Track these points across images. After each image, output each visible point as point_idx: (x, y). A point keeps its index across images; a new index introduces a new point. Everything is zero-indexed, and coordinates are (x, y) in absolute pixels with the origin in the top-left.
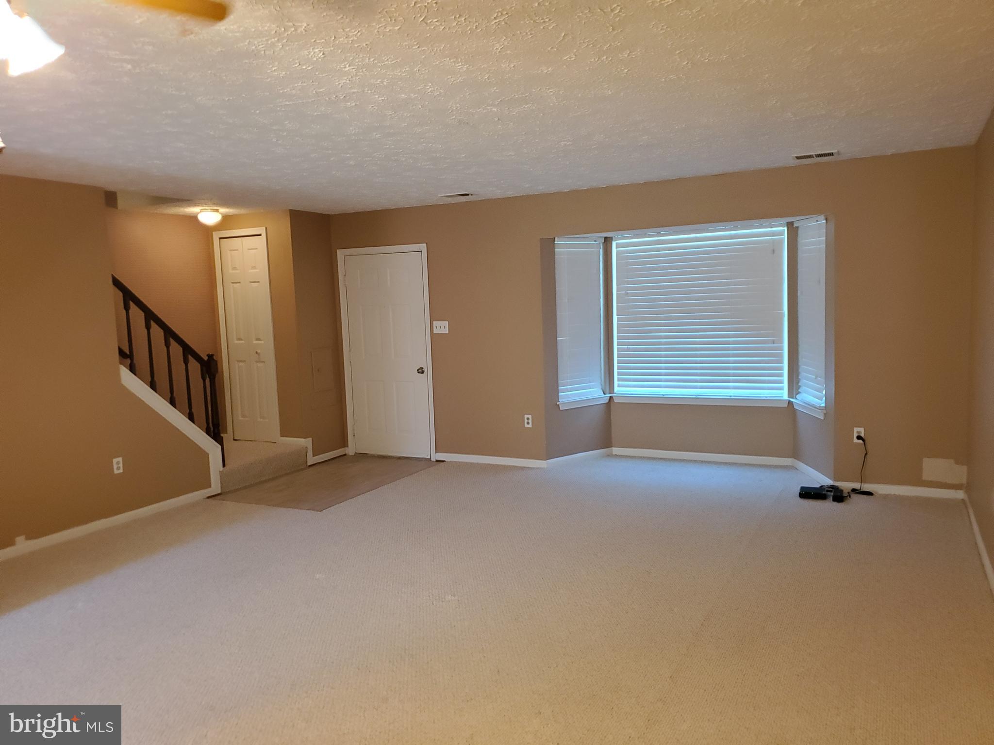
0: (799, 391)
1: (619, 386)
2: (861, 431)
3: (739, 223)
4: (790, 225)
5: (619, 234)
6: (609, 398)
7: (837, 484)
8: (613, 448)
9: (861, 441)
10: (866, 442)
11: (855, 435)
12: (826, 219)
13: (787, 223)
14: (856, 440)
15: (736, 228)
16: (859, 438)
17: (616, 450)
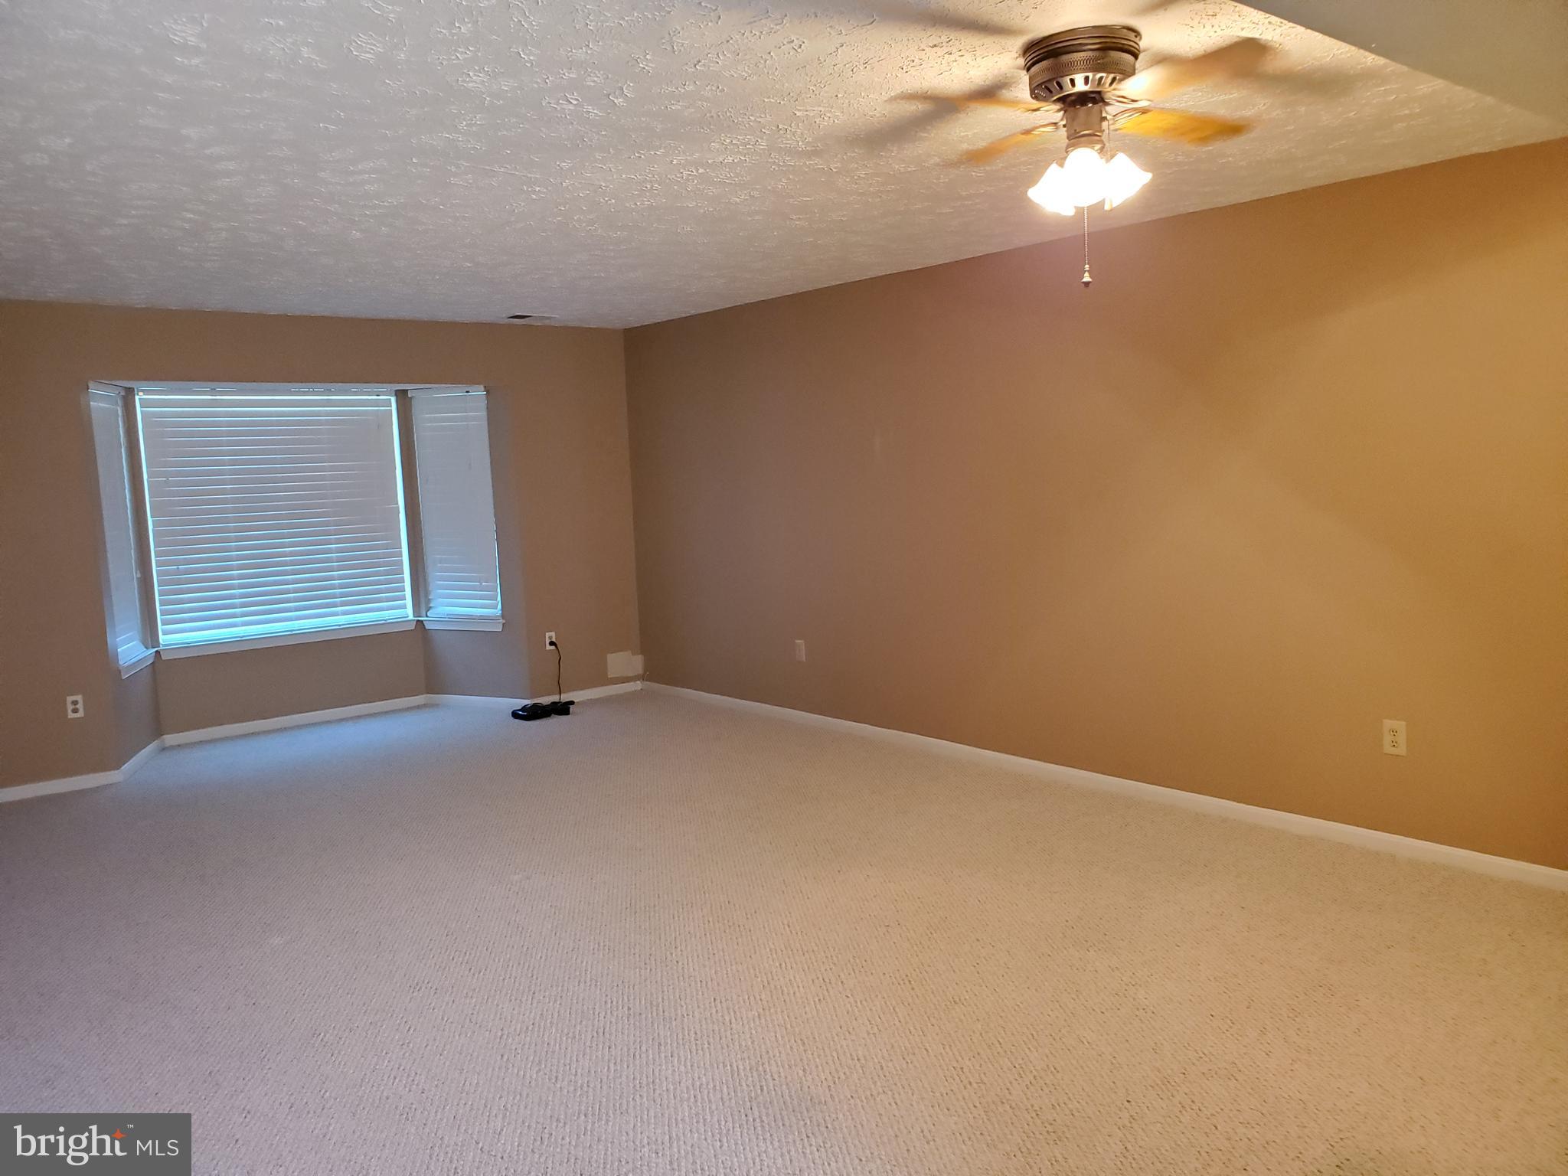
0: (431, 605)
1: (164, 633)
2: (551, 635)
3: (333, 386)
4: (402, 396)
5: (144, 386)
6: (154, 654)
7: (536, 701)
8: (164, 736)
9: (553, 647)
10: (558, 646)
11: (548, 641)
12: (488, 391)
13: (396, 391)
14: (549, 647)
15: (329, 392)
16: (552, 643)
17: (170, 739)
